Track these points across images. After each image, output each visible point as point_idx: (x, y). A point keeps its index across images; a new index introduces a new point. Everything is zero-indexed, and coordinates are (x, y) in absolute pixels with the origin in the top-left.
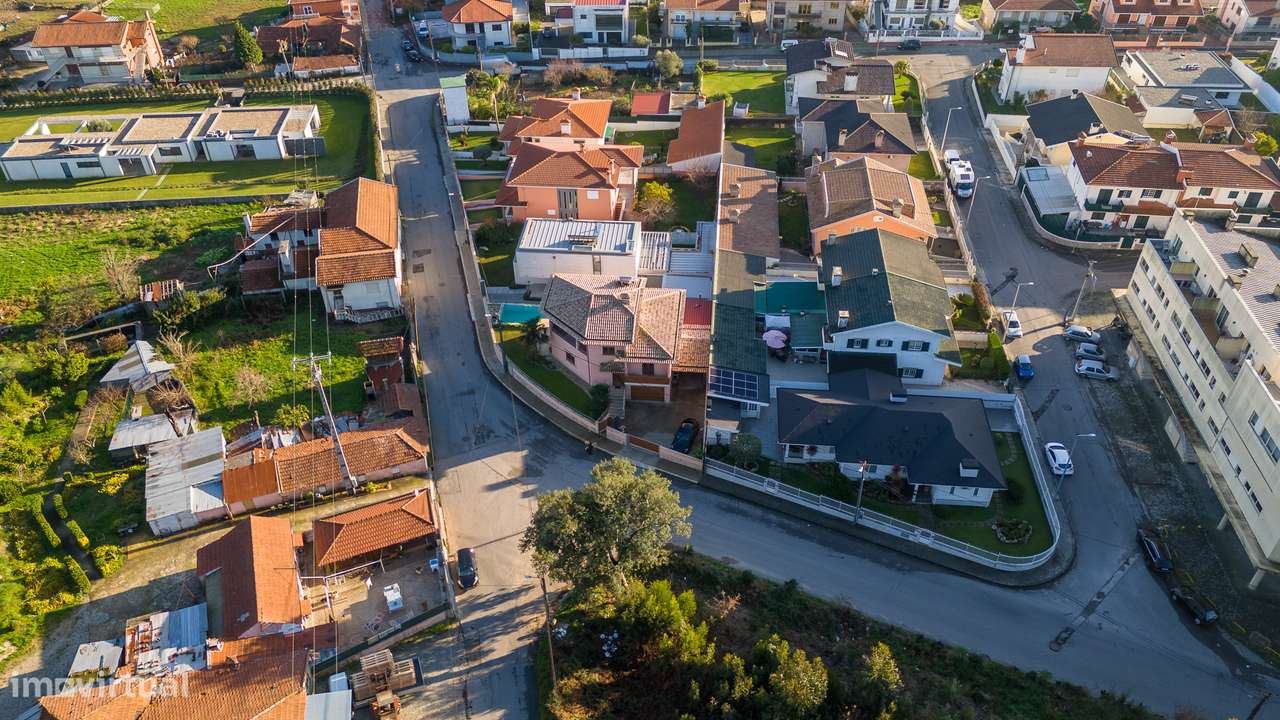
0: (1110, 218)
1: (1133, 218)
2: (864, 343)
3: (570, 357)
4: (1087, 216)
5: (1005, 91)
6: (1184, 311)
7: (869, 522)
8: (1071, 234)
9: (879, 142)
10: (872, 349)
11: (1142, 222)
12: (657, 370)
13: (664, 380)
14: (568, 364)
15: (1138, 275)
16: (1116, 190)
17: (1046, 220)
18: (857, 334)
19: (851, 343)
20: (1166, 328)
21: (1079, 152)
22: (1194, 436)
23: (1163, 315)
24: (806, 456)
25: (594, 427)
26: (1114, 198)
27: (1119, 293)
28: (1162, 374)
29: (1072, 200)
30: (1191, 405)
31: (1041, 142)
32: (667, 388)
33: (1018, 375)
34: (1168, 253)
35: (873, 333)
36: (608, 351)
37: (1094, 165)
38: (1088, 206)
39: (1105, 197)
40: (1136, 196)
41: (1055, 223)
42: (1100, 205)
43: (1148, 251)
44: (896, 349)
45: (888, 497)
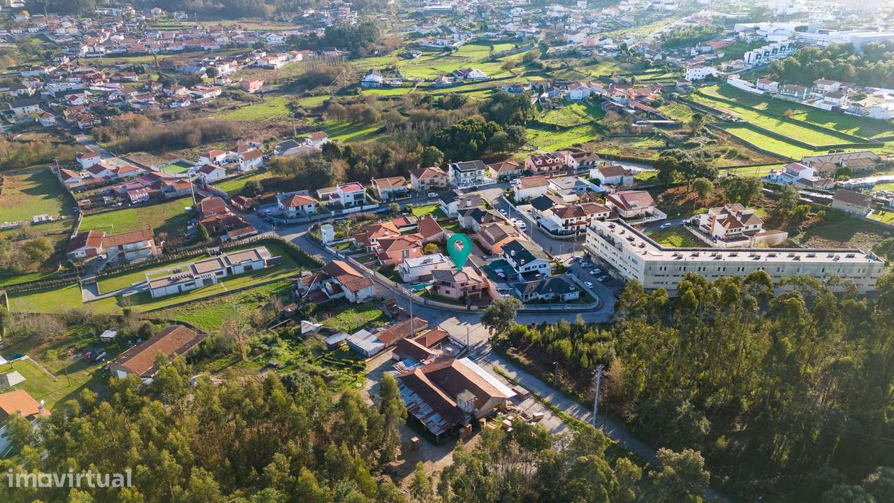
0: (570, 228)
1: (576, 227)
2: (529, 268)
3: (448, 292)
4: (563, 228)
5: (517, 198)
6: (604, 241)
7: (552, 308)
8: (560, 235)
9: (494, 219)
10: (532, 270)
11: (578, 228)
12: (477, 288)
13: (479, 290)
14: (447, 295)
15: (588, 238)
16: (569, 219)
17: (552, 233)
18: (526, 266)
19: (526, 269)
20: (600, 247)
21: (554, 211)
22: (616, 270)
23: (598, 245)
24: (529, 298)
25: (465, 308)
26: (570, 222)
27: (584, 245)
28: (603, 260)
29: (557, 226)
30: (613, 264)
31: (539, 211)
32: (480, 292)
33: (569, 270)
34: (594, 230)
35: (530, 265)
36: (462, 285)
37: (561, 213)
38: (563, 225)
39: (567, 221)
40: (575, 220)
41: (555, 232)
42: (566, 225)
43: (589, 231)
44: (538, 268)
45: (556, 300)
